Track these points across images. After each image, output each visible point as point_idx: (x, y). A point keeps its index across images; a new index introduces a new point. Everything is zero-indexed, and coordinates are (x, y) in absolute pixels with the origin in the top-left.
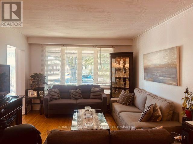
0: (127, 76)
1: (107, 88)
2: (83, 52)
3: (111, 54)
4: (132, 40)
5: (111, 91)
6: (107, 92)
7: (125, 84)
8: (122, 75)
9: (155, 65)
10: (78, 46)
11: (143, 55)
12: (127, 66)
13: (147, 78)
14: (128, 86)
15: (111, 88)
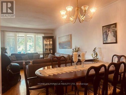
0: (51, 47)
1: (41, 54)
2: (27, 36)
3: (43, 37)
4: (53, 30)
5: (44, 56)
6: (42, 56)
7: (50, 52)
8: (49, 47)
9: (63, 41)
10: (25, 32)
11: (58, 38)
12: (51, 43)
13: (60, 48)
14: (52, 52)
15: (44, 54)
